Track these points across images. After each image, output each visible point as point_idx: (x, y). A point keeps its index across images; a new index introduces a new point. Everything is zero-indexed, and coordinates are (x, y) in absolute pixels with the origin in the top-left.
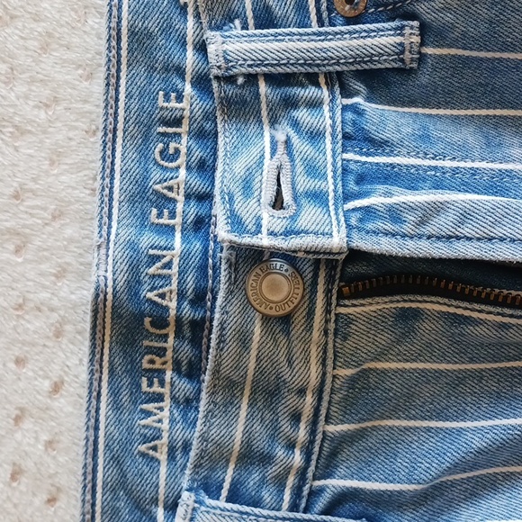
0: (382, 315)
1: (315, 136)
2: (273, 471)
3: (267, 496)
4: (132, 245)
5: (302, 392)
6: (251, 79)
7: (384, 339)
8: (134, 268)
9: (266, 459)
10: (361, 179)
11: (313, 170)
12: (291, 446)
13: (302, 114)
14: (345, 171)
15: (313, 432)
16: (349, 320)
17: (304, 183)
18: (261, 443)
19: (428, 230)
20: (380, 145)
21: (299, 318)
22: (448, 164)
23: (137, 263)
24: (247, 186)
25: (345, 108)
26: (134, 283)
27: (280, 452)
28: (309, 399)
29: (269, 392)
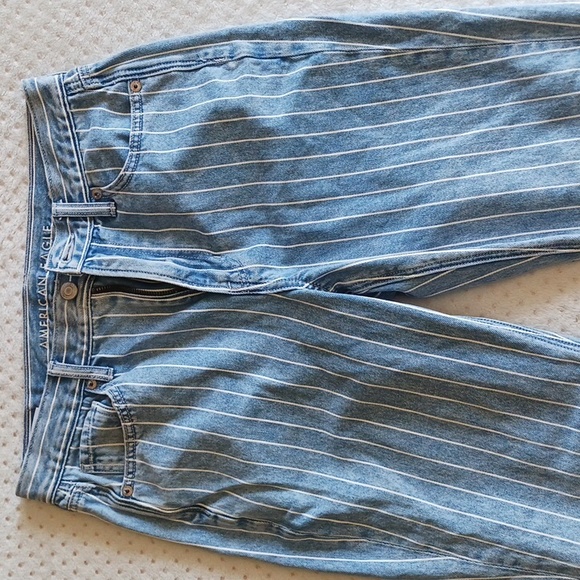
0: (105, 299)
1: (83, 237)
2: (77, 352)
3: (76, 361)
4: (34, 276)
5: (83, 325)
6: (64, 218)
7: (107, 306)
8: (34, 284)
9: (75, 348)
10: (95, 252)
11: (79, 248)
12: (83, 344)
13: (80, 230)
14: (90, 249)
15: (89, 339)
16: (95, 301)
17: (76, 252)
18: (73, 342)
19: (110, 268)
20: (102, 241)
21: (78, 299)
22: (123, 247)
23: (35, 281)
24: (58, 253)
25: (95, 228)
26: (34, 288)
27: (79, 346)
28: (86, 327)
29: (74, 325)
